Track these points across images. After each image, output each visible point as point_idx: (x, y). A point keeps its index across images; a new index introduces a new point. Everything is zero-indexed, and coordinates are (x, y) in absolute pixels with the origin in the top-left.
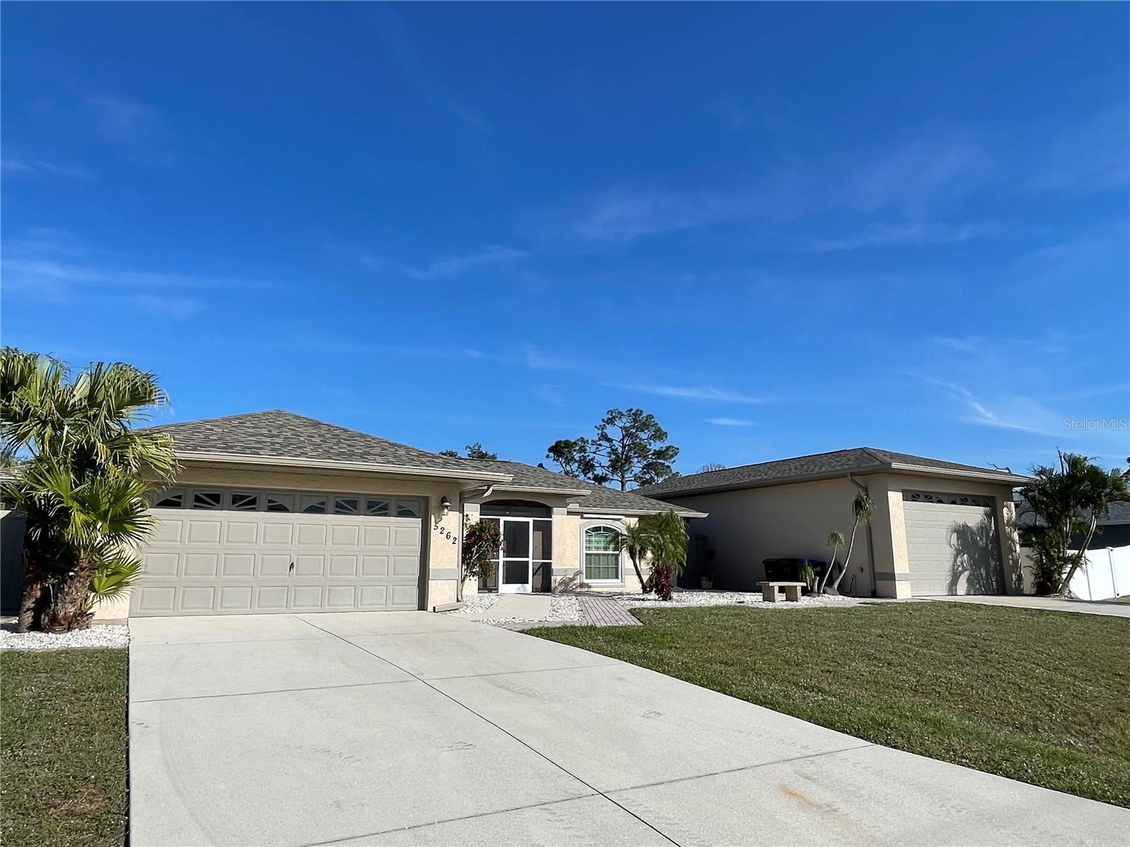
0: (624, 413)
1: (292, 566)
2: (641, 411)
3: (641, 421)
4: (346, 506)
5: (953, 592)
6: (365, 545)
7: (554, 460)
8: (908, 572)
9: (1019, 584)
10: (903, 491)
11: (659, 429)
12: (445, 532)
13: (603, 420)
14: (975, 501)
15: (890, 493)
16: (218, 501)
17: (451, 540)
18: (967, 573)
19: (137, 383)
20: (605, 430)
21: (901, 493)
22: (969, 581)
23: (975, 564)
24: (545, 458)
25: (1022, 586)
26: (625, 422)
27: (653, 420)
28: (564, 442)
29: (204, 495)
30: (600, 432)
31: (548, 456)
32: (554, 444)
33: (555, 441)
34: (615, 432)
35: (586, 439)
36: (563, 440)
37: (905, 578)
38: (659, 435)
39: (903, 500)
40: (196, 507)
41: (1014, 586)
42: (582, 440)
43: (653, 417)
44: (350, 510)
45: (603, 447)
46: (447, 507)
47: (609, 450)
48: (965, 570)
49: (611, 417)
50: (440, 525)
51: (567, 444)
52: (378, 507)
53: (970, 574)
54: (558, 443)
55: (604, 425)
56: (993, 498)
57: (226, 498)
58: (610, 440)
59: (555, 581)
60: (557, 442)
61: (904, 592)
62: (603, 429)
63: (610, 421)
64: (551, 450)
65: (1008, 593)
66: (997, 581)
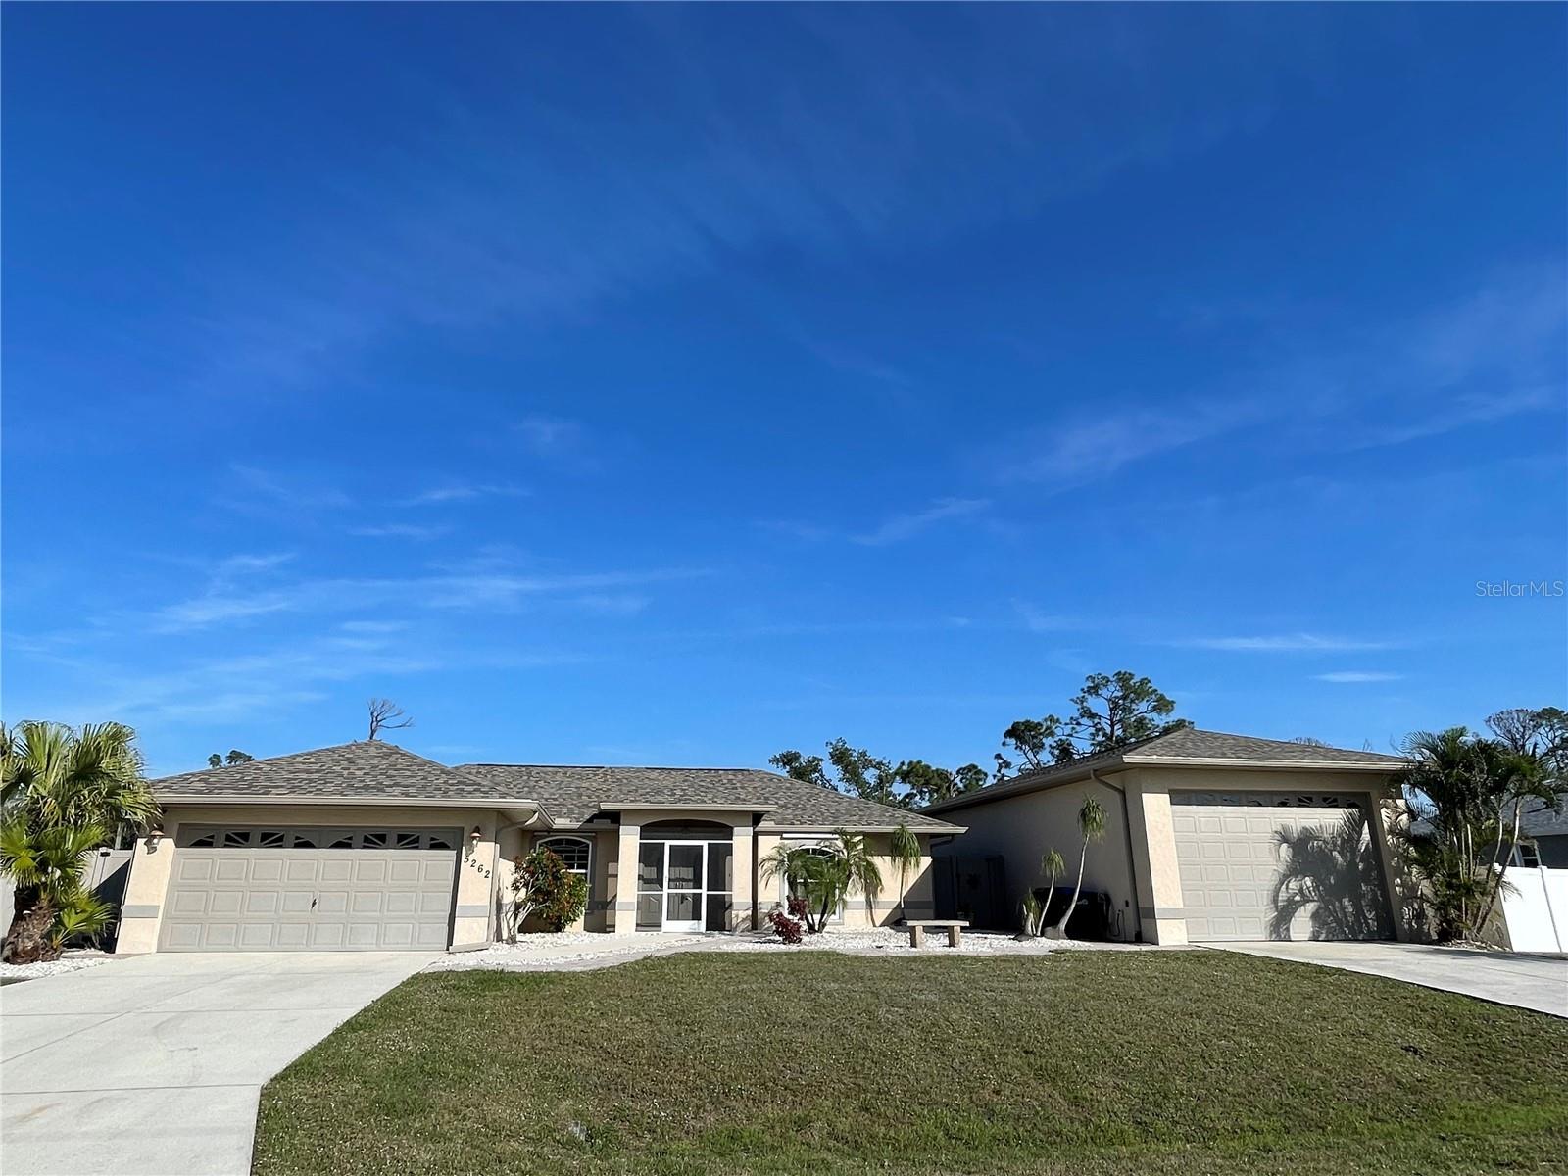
0: (1112, 679)
1: (314, 903)
2: (1130, 674)
3: (1132, 689)
4: (376, 840)
5: (1279, 935)
6: (392, 880)
7: (1016, 748)
8: (1181, 906)
9: (1420, 926)
10: (1171, 792)
11: (1162, 697)
12: (477, 865)
13: (1082, 690)
14: (1329, 801)
15: (1145, 796)
16: (247, 839)
17: (484, 873)
18: (1311, 907)
19: (99, 743)
20: (1085, 704)
21: (1168, 796)
22: (1315, 916)
23: (1328, 895)
24: (1002, 747)
25: (1426, 927)
26: (1114, 690)
27: (1149, 685)
28: (1023, 724)
29: (236, 834)
30: (1079, 706)
31: (1004, 744)
32: (1010, 727)
33: (1012, 724)
34: (1099, 705)
35: (1056, 718)
36: (1023, 721)
37: (1173, 915)
38: (1163, 705)
39: (1172, 803)
40: (226, 846)
41: (1407, 926)
42: (1051, 719)
43: (1149, 682)
44: (375, 843)
45: (1084, 728)
46: (475, 838)
47: (1092, 730)
48: (1306, 900)
49: (1092, 685)
50: (471, 858)
51: (1029, 726)
52: (408, 840)
53: (1319, 908)
54: (1016, 726)
55: (1083, 697)
56: (1367, 795)
57: (256, 837)
58: (1092, 716)
59: (737, 916)
60: (1015, 724)
61: (1171, 935)
62: (1082, 702)
63: (1094, 690)
64: (1009, 734)
65: (1399, 937)
66: (1377, 918)
